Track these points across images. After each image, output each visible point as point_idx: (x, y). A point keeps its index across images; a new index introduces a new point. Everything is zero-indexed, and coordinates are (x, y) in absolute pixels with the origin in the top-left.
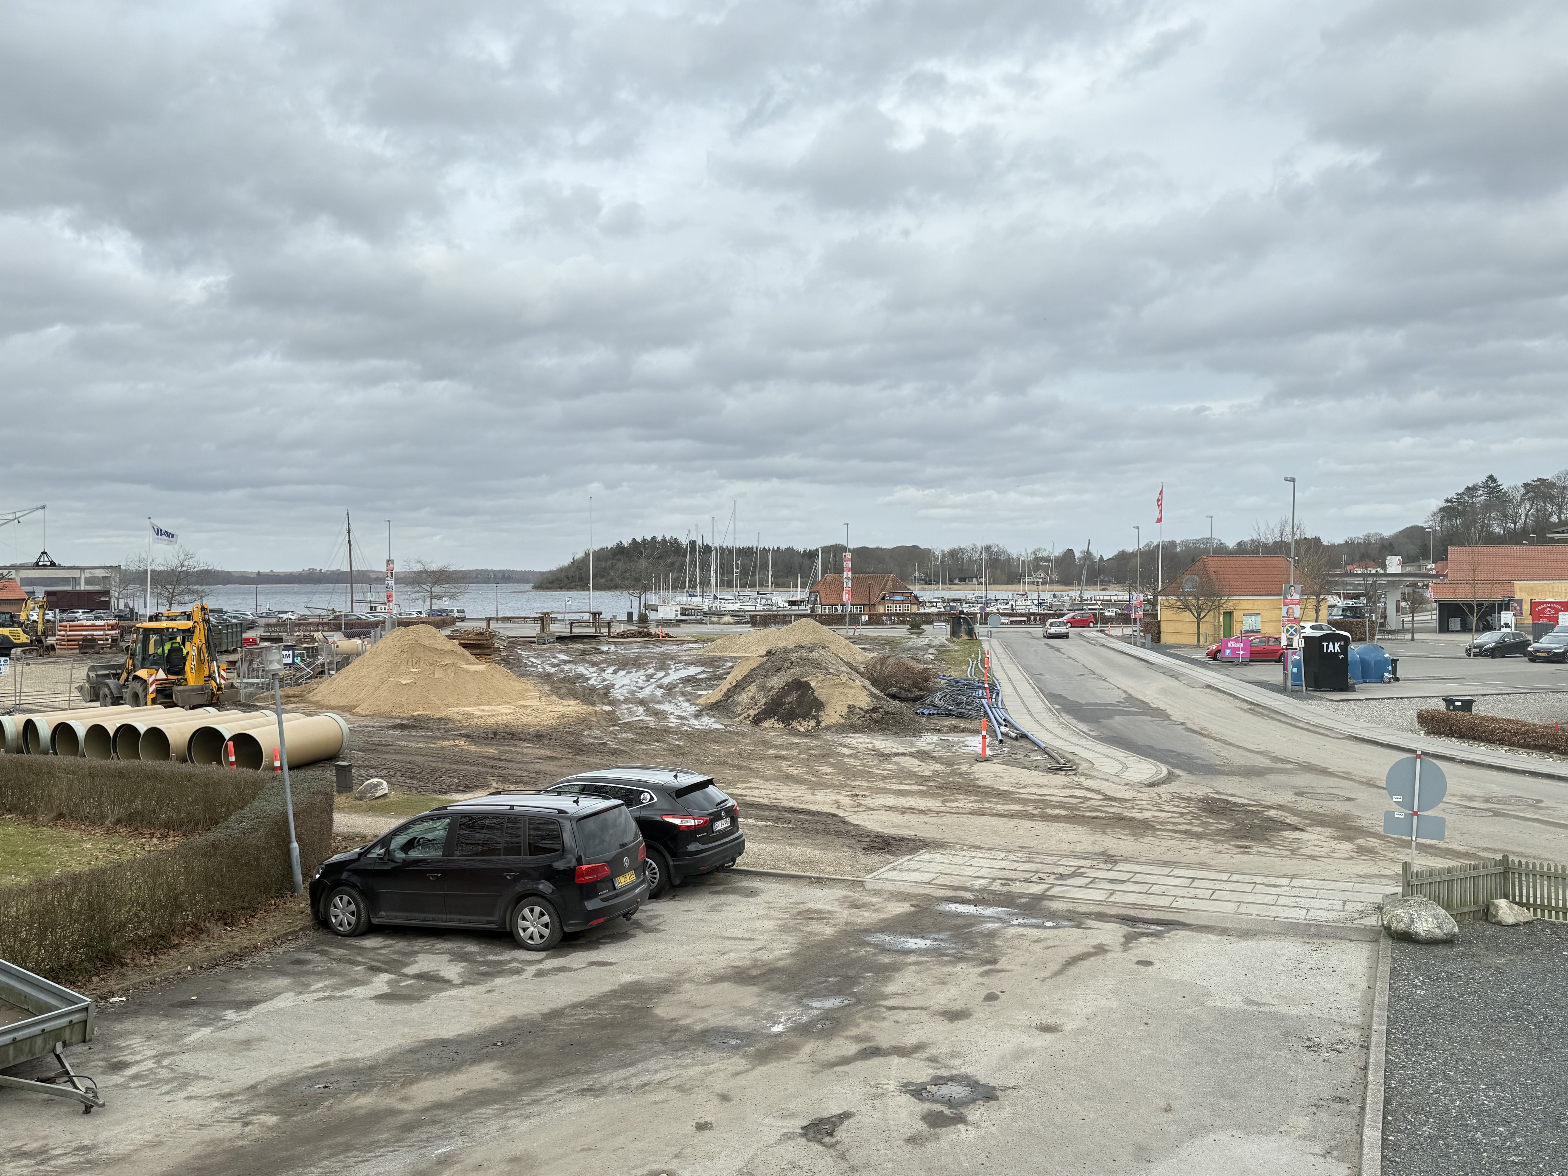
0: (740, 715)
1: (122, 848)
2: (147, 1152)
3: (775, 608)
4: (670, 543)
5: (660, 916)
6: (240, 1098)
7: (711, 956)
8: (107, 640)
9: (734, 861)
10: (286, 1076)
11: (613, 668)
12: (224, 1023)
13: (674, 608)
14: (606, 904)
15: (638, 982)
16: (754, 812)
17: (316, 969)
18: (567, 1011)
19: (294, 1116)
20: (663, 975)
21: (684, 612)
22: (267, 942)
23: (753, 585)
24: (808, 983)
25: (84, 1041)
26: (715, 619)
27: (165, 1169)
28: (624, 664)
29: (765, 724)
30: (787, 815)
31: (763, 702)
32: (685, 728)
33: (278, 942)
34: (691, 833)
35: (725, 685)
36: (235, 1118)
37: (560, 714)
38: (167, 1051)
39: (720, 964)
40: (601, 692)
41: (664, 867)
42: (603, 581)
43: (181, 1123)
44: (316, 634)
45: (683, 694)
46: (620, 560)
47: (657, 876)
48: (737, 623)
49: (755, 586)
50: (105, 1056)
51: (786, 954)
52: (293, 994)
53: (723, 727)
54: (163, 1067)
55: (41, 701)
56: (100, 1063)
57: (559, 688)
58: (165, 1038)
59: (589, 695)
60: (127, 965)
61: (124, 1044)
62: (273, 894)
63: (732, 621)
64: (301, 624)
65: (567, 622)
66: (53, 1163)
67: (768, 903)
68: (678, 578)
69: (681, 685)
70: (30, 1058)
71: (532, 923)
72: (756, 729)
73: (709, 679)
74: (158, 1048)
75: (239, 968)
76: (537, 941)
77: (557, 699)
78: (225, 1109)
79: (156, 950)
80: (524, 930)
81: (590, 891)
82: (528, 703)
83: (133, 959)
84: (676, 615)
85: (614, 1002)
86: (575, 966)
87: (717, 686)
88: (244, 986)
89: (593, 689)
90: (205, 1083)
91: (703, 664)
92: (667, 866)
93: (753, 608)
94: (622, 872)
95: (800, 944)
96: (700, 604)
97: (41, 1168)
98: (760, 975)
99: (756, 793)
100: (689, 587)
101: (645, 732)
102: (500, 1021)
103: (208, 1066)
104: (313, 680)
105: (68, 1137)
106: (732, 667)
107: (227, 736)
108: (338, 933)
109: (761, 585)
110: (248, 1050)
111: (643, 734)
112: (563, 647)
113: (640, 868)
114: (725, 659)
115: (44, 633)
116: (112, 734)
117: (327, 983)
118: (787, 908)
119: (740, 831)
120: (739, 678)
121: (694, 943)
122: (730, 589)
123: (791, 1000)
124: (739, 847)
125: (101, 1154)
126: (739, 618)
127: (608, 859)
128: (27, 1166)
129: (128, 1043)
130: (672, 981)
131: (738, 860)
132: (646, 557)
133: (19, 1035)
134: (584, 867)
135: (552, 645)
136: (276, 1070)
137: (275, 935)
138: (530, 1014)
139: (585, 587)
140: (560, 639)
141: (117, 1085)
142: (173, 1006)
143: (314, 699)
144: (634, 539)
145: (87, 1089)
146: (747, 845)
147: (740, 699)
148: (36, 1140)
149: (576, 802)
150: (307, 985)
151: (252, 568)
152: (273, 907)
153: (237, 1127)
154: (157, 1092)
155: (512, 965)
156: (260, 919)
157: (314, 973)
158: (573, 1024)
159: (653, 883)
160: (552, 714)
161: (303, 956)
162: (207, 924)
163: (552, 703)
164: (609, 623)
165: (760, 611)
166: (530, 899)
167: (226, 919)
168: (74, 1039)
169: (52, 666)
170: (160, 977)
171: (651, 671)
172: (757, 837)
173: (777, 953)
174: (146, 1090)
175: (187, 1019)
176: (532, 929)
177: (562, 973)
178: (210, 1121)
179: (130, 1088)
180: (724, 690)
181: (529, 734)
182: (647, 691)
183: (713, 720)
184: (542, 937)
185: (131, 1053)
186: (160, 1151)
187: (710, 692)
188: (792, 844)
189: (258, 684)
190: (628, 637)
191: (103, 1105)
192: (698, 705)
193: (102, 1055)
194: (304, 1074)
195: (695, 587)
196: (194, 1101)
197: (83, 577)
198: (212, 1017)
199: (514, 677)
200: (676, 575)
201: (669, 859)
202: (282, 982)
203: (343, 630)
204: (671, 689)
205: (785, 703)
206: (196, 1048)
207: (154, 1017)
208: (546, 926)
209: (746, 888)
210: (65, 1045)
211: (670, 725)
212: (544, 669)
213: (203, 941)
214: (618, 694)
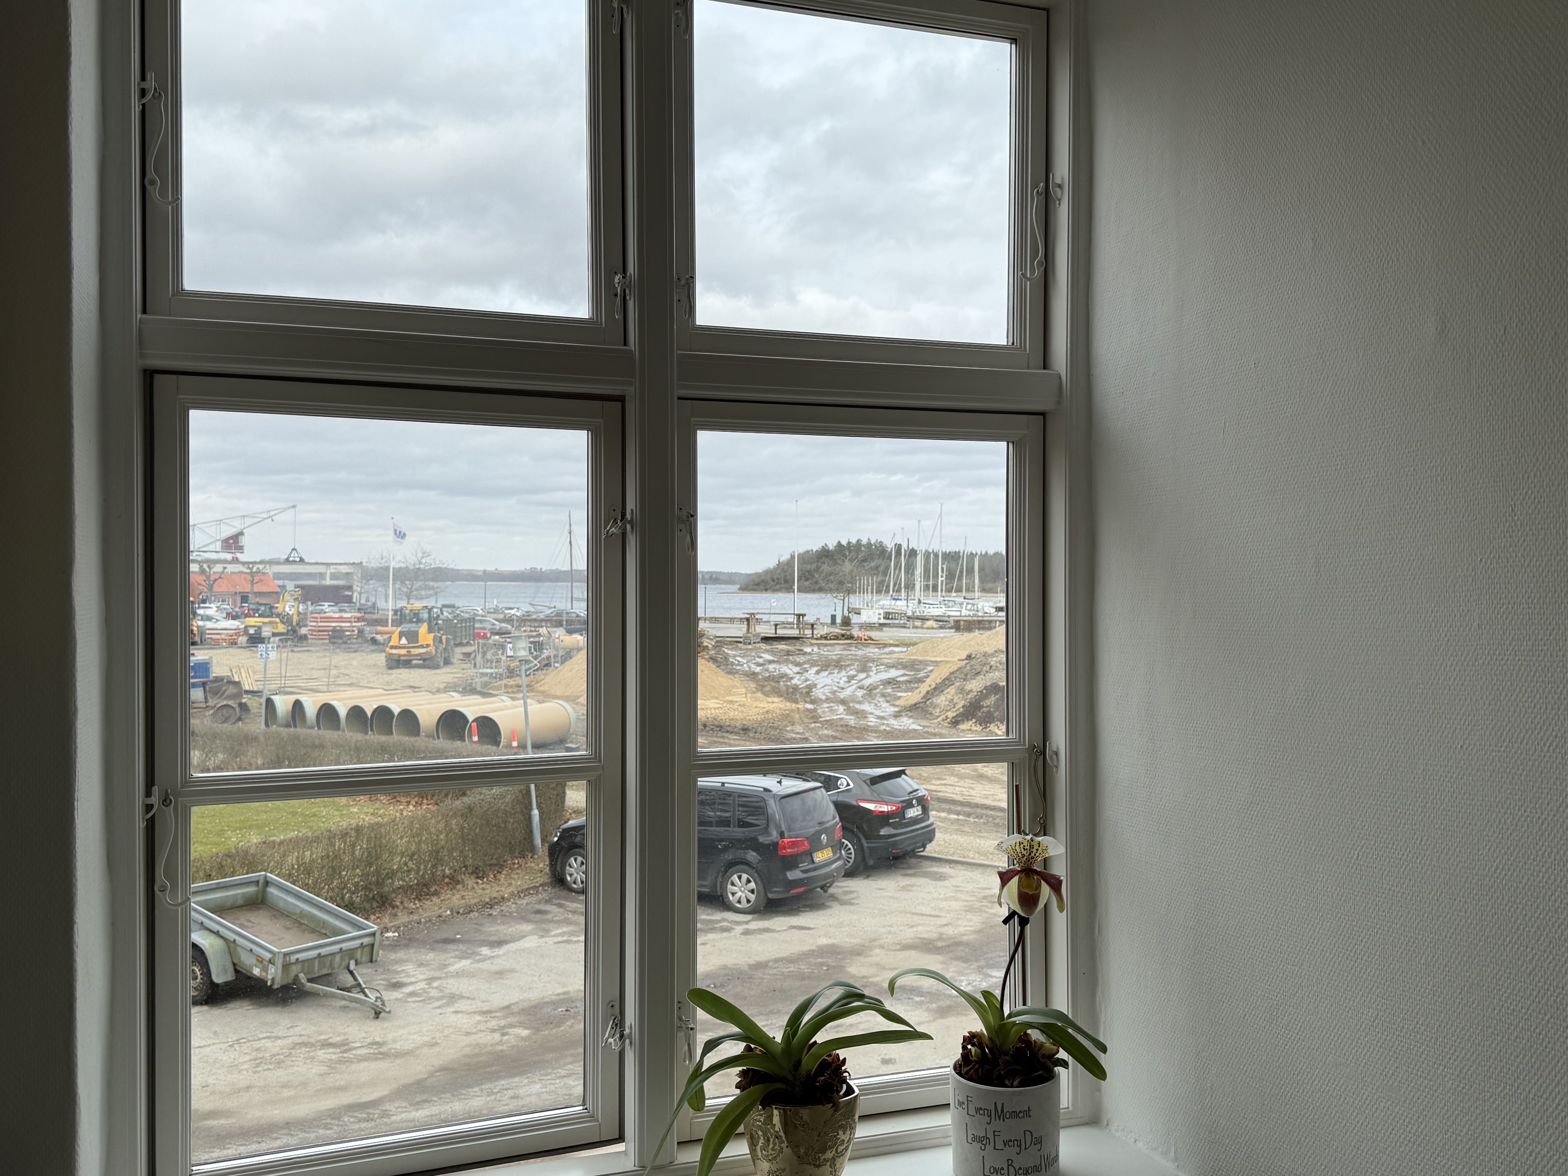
0: (938, 717)
1: (384, 812)
2: (426, 1050)
3: (980, 614)
4: (876, 546)
5: (854, 891)
6: (498, 1014)
7: (901, 928)
8: (353, 631)
9: (924, 846)
10: (534, 1000)
11: (816, 669)
12: (481, 957)
13: (877, 612)
14: (805, 875)
15: (833, 945)
16: (947, 807)
17: (555, 919)
18: (771, 964)
19: (542, 1031)
20: (856, 941)
21: (887, 616)
22: (512, 894)
23: (959, 590)
24: (989, 956)
25: (371, 961)
26: (918, 623)
27: (441, 1063)
28: (826, 665)
29: (962, 727)
30: (979, 811)
31: (961, 705)
32: (884, 727)
33: (522, 895)
34: (884, 819)
35: (924, 688)
36: (496, 1030)
37: (765, 710)
38: (436, 976)
39: (908, 935)
40: (804, 691)
41: (860, 850)
42: (807, 583)
43: (451, 1030)
44: (541, 630)
45: (883, 695)
46: (824, 563)
47: (853, 856)
48: (941, 628)
49: (961, 591)
50: (386, 977)
51: (971, 931)
52: (536, 937)
53: (922, 728)
54: (433, 988)
55: (301, 685)
56: (382, 982)
57: (763, 686)
58: (433, 966)
59: (791, 694)
60: (397, 907)
61: (400, 969)
62: (517, 854)
63: (935, 626)
64: (526, 620)
65: (772, 623)
66: (354, 1052)
67: (957, 886)
68: (882, 582)
69: (881, 687)
70: (330, 971)
71: (740, 888)
72: (954, 731)
73: (910, 682)
74: (428, 973)
75: (491, 915)
76: (744, 905)
77: (762, 696)
78: (486, 1022)
79: (421, 896)
80: (733, 894)
81: (792, 862)
82: (735, 699)
83: (402, 903)
84: (879, 619)
85: (812, 960)
86: (778, 929)
87: (917, 688)
88: (495, 929)
89: (796, 688)
90: (469, 1002)
91: (904, 667)
92: (862, 846)
93: (958, 614)
94: (820, 848)
95: (983, 923)
96: (904, 608)
97: (345, 1055)
98: (945, 946)
99: (949, 789)
100: (893, 591)
101: (845, 729)
102: (713, 968)
103: (470, 988)
104: (540, 672)
105: (363, 1035)
106: (932, 671)
107: (471, 718)
108: (571, 890)
109: (968, 590)
110: (502, 978)
111: (843, 731)
112: (768, 647)
113: (837, 846)
114: (926, 663)
115: (298, 624)
116: (369, 715)
117: (565, 929)
118: (973, 892)
119: (931, 820)
120: (939, 681)
121: (885, 916)
122: (935, 594)
123: (972, 969)
124: (929, 836)
125: (391, 1049)
126: (942, 622)
127: (808, 835)
128: (334, 1053)
129: (403, 968)
130: (863, 946)
131: (928, 846)
132: (851, 561)
133: (324, 951)
134: (786, 840)
135: (758, 645)
136: (526, 996)
137: (520, 889)
138: (738, 964)
139: (790, 589)
140: (766, 639)
141: (397, 999)
142: (437, 942)
143: (542, 689)
144: (839, 542)
145: (377, 998)
146: (938, 835)
147: (939, 701)
148: (338, 1036)
149: (780, 782)
150: (548, 931)
151: (479, 567)
152: (516, 866)
153: (497, 1036)
154: (431, 1006)
155: (722, 924)
156: (506, 875)
157: (553, 921)
158: (776, 974)
159: (849, 862)
160: (757, 709)
161: (542, 907)
162: (463, 877)
163: (756, 699)
164: (812, 625)
165: (966, 616)
166: (738, 867)
167: (478, 873)
168: (364, 959)
169: (306, 654)
170: (425, 918)
171: (853, 673)
172: (948, 829)
173: (962, 929)
174: (422, 1004)
175: (449, 952)
176: (740, 894)
177: (766, 934)
178: (474, 1030)
179: (408, 1002)
180: (924, 692)
181: (736, 727)
182: (848, 692)
183: (911, 720)
184: (748, 901)
185: (407, 976)
186: (436, 1050)
187: (910, 694)
188: (982, 837)
189: (492, 674)
190: (831, 639)
191: (389, 1012)
192: (897, 706)
193: (383, 977)
194: (550, 1000)
195: (899, 591)
196: (460, 1015)
197: (329, 572)
198: (470, 952)
199: (722, 673)
200: (880, 578)
201: (864, 841)
202: (526, 927)
203: (564, 626)
204: (871, 690)
205: (983, 707)
206: (458, 975)
207: (422, 950)
208: (752, 891)
209: (936, 873)
210: (357, 964)
211: (869, 724)
212: (749, 667)
213: (458, 891)
214: (819, 693)
